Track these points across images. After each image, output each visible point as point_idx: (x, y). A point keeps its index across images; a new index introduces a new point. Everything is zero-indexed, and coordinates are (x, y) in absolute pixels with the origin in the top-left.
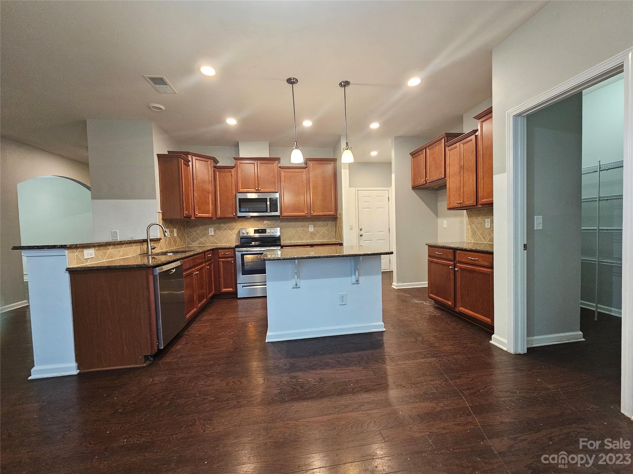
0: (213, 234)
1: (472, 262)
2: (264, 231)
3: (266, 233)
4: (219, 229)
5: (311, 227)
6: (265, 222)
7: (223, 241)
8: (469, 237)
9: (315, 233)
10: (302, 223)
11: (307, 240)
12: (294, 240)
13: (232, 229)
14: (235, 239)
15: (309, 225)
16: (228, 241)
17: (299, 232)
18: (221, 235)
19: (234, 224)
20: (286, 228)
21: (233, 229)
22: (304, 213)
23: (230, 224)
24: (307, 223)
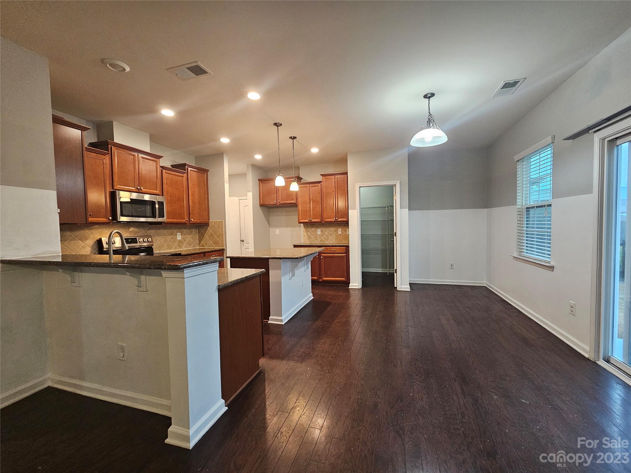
1: (332, 252)
2: (134, 241)
3: (137, 243)
5: (179, 235)
6: (131, 229)
8: (305, 240)
9: (182, 241)
10: (170, 231)
11: (176, 249)
12: (163, 250)
15: (177, 232)
17: (167, 240)
19: (86, 232)
21: (85, 239)
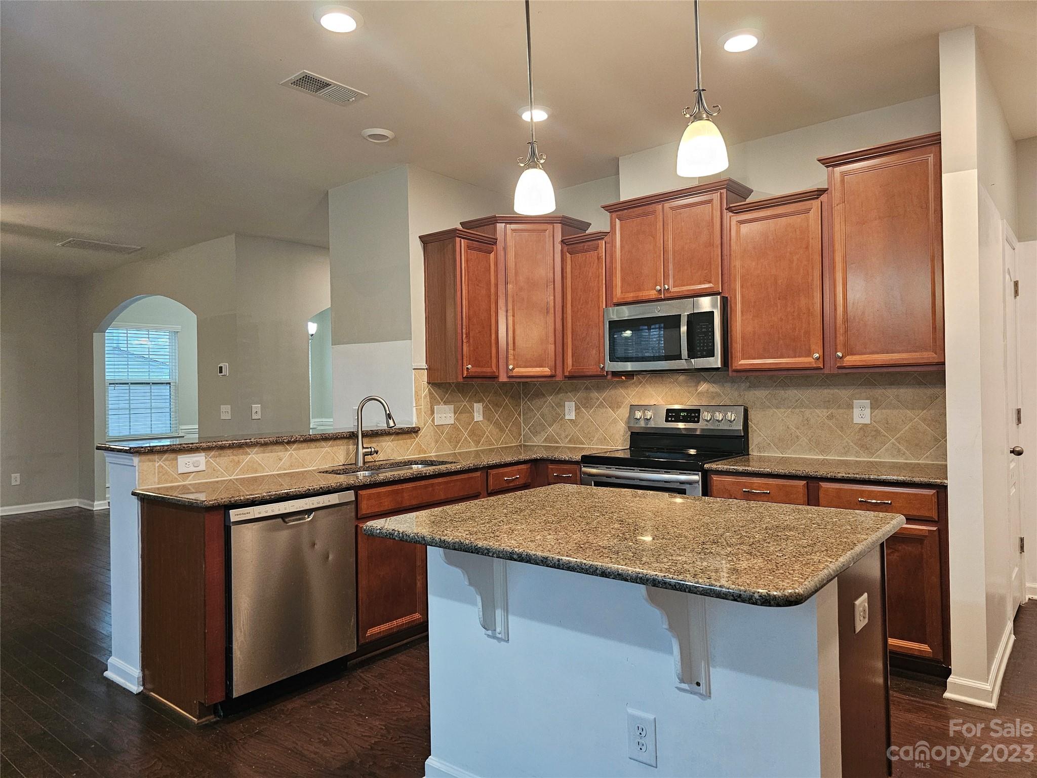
0: (572, 416)
2: (692, 415)
3: (698, 422)
4: (585, 404)
5: (862, 407)
6: (703, 387)
7: (596, 438)
9: (877, 431)
10: (826, 393)
11: (846, 454)
12: (795, 452)
13: (615, 406)
14: (622, 433)
15: (852, 398)
16: (605, 438)
17: (812, 421)
18: (592, 422)
19: (620, 392)
20: (769, 407)
21: (619, 407)
22: (809, 360)
23: (613, 392)
24: (843, 393)
